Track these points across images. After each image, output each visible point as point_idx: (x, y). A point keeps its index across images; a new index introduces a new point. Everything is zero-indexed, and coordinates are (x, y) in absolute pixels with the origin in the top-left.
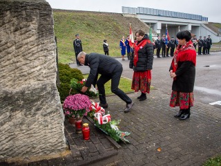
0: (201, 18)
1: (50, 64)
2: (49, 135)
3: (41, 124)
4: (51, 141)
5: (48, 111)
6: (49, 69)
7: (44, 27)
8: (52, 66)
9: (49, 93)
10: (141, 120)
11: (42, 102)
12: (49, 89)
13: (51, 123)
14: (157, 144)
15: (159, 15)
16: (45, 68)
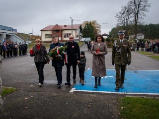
0: (12, 30)
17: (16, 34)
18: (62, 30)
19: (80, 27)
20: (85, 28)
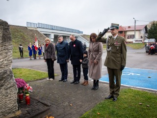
0: (79, 32)
1: (9, 58)
2: (9, 102)
3: (4, 95)
4: (9, 106)
5: (9, 86)
6: (8, 61)
7: (6, 36)
8: (10, 59)
9: (9, 75)
10: (56, 93)
11: (5, 81)
12: (8, 73)
13: (10, 94)
14: (68, 103)
15: (52, 29)
16: (6, 60)
17: (82, 36)
18: (126, 32)
19: (146, 27)
20: (151, 28)
